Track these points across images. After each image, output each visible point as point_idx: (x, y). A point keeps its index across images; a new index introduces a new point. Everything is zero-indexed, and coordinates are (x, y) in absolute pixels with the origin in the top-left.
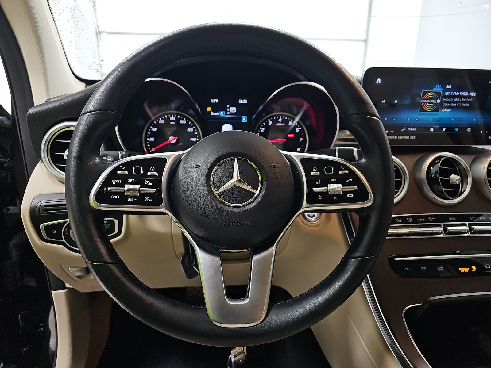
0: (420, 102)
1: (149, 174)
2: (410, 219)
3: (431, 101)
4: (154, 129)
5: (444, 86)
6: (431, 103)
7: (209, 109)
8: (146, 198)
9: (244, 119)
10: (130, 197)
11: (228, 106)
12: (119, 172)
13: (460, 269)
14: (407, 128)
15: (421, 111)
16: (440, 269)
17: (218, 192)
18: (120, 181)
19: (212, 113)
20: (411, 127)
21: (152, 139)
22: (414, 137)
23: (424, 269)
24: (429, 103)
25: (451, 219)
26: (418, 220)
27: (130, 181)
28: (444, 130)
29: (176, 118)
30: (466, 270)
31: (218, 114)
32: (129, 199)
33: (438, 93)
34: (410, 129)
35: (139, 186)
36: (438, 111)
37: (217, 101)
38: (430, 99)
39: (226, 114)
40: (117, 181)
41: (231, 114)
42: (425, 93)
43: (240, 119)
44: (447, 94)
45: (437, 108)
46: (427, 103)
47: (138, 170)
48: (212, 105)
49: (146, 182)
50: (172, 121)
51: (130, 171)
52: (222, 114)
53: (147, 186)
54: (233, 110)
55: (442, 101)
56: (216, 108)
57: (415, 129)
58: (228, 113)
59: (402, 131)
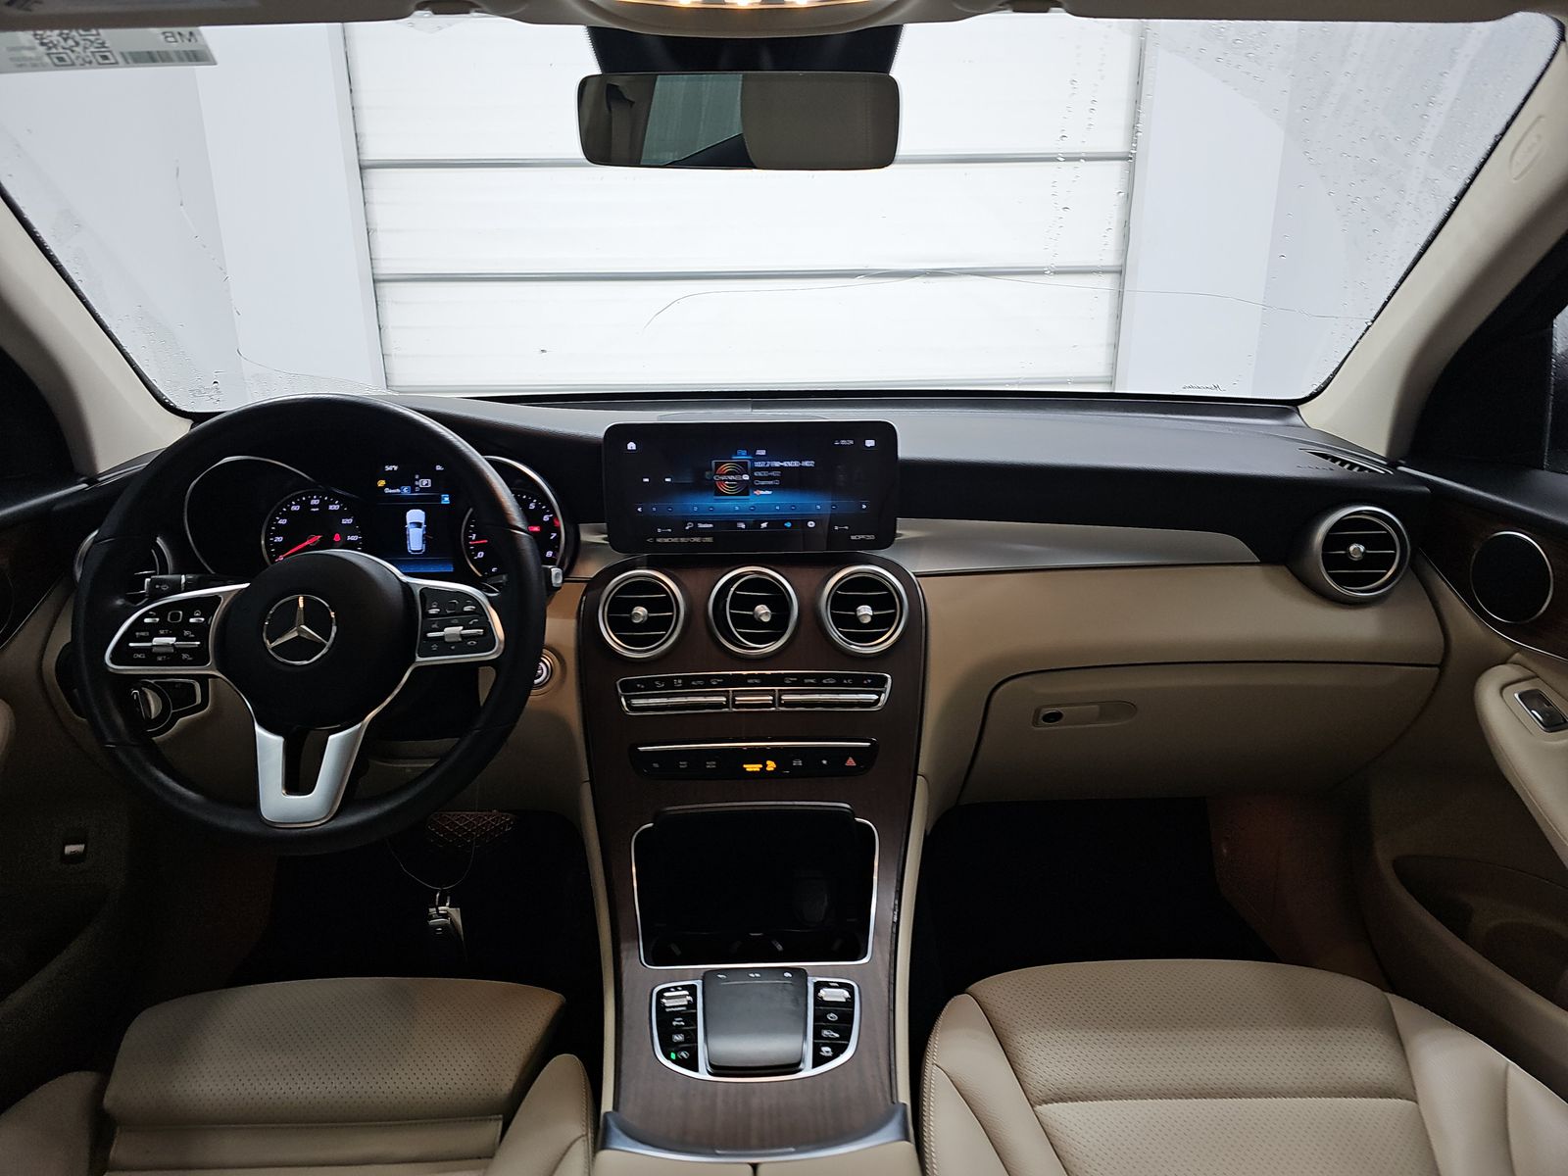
0: (713, 479)
1: (192, 620)
2: (680, 681)
3: (731, 477)
4: (283, 522)
5: (751, 452)
6: (734, 481)
7: (381, 483)
8: (184, 656)
9: (447, 499)
10: (159, 654)
11: (417, 477)
12: (147, 620)
13: (745, 766)
14: (696, 523)
15: (716, 495)
16: (710, 765)
17: (273, 644)
18: (148, 634)
19: (387, 490)
20: (704, 523)
21: (279, 539)
22: (709, 540)
23: (683, 765)
24: (729, 481)
25: (750, 681)
26: (693, 683)
27: (162, 632)
28: (764, 525)
29: (322, 500)
30: (755, 768)
31: (398, 490)
32: (160, 659)
33: (744, 464)
34: (701, 526)
35: (174, 639)
36: (748, 495)
37: (396, 468)
38: (729, 473)
39: (413, 491)
40: (143, 634)
41: (423, 490)
42: (718, 465)
43: (440, 499)
44: (758, 464)
45: (745, 489)
46: (725, 480)
47: (175, 617)
48: (388, 476)
49: (186, 633)
50: (315, 506)
51: (163, 618)
52: (406, 490)
53: (188, 639)
54: (425, 483)
55: (753, 478)
56: (394, 480)
57: (711, 526)
58: (417, 489)
59: (687, 528)
